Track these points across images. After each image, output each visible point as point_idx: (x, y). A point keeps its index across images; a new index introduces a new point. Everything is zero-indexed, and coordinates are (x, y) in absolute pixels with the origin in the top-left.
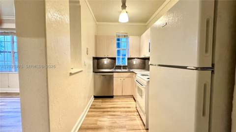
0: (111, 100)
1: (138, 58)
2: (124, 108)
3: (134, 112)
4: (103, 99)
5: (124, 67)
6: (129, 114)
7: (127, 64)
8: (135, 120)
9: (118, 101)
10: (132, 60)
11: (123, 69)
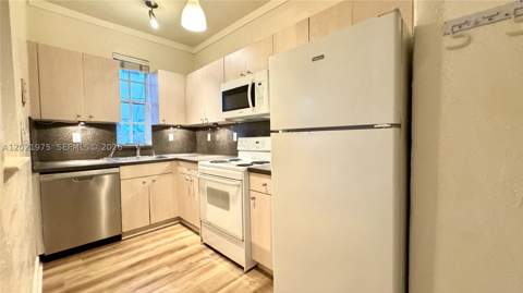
0: (119, 247)
1: (182, 127)
2: (172, 252)
3: (201, 251)
4: (83, 255)
5: (145, 150)
6: (193, 260)
7: (150, 143)
8: (213, 266)
9: (144, 241)
10: (166, 131)
11: (141, 155)
